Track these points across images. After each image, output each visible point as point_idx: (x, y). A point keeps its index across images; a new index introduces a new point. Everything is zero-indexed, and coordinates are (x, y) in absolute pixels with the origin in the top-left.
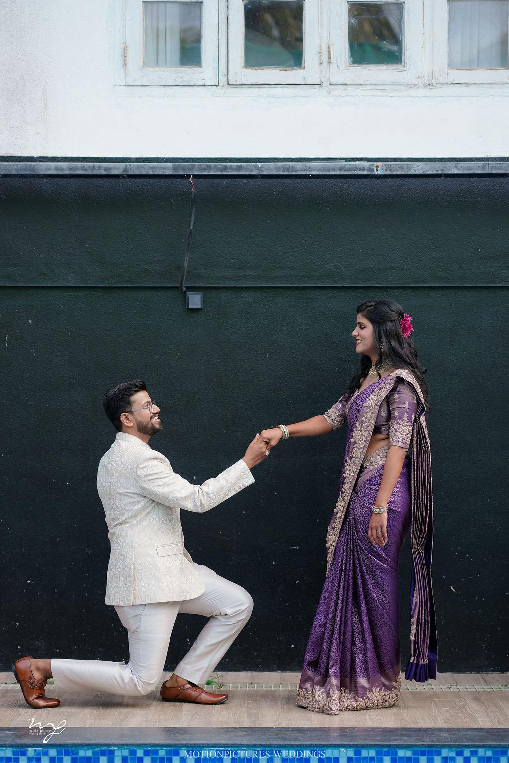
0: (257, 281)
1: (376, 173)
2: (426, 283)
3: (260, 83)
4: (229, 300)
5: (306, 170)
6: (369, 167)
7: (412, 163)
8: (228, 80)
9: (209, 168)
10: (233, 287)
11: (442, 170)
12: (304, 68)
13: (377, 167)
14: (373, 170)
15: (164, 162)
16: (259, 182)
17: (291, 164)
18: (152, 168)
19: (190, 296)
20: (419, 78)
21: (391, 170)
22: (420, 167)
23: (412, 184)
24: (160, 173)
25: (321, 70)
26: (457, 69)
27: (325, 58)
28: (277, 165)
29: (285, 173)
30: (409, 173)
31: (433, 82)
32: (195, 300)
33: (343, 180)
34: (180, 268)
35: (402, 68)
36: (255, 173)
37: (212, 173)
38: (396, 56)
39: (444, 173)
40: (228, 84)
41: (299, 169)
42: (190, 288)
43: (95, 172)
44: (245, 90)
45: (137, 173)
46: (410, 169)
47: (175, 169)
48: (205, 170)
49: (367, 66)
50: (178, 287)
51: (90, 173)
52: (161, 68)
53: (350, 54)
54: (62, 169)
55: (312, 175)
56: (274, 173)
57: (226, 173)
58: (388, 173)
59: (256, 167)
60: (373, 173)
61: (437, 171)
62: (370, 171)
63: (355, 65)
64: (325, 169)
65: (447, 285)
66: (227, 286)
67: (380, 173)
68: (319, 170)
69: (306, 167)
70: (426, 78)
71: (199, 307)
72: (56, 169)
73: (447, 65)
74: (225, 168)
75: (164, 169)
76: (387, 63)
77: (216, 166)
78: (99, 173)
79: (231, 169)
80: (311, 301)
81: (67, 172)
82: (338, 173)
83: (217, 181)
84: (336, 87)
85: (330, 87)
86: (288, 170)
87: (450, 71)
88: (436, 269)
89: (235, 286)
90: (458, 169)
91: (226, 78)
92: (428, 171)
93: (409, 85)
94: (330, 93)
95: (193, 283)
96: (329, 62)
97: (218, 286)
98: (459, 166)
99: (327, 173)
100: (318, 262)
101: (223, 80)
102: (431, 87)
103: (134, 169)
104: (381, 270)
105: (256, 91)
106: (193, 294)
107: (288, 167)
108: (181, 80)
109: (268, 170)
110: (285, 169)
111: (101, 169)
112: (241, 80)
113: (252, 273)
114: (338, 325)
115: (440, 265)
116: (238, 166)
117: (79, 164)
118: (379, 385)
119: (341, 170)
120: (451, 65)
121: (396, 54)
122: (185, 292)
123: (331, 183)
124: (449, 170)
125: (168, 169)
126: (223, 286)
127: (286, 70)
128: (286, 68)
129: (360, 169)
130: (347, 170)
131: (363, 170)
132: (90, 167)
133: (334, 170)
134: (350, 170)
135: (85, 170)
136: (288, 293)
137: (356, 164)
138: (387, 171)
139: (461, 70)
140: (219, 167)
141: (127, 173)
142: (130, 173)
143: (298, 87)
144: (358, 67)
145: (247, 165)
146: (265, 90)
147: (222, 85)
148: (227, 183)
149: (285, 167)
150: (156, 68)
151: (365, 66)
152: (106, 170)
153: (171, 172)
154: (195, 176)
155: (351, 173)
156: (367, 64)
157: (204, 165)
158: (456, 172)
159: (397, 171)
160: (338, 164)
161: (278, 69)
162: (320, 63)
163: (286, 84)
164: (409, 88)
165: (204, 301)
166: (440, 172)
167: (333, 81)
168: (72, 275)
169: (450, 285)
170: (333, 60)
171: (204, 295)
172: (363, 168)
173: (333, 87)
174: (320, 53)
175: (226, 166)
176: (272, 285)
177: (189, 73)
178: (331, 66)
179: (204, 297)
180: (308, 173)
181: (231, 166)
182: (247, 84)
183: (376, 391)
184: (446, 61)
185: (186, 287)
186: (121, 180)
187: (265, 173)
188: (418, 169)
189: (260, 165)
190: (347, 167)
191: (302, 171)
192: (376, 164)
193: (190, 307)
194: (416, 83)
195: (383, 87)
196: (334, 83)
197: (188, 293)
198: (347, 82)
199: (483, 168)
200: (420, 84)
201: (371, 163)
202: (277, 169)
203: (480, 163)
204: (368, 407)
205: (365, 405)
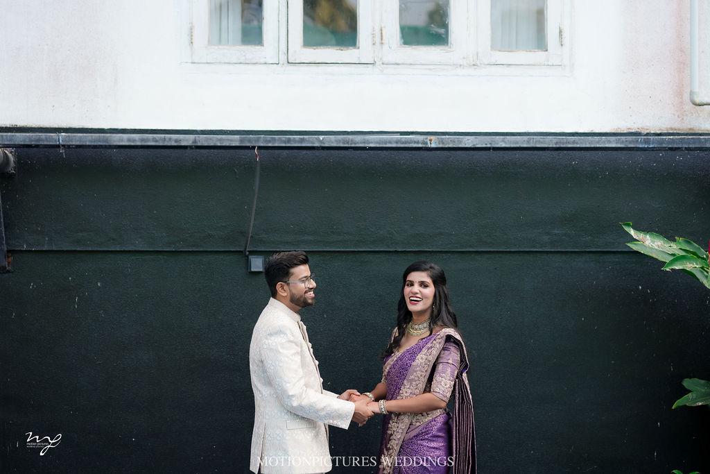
0: (315, 245)
1: (429, 145)
2: (472, 248)
3: (317, 62)
5: (364, 143)
6: (423, 141)
7: (464, 137)
8: (288, 59)
9: (274, 140)
11: (490, 144)
12: (359, 48)
13: (431, 140)
14: (427, 143)
15: (228, 134)
17: (351, 137)
18: (220, 140)
19: (252, 260)
20: (464, 58)
21: (443, 143)
22: (470, 141)
23: (459, 156)
24: (227, 144)
25: (374, 50)
27: (377, 39)
28: (336, 137)
29: (345, 145)
30: (459, 146)
31: (477, 63)
32: (257, 264)
33: (395, 152)
34: (243, 234)
35: (449, 49)
36: (317, 145)
37: (277, 145)
38: (444, 38)
39: (492, 146)
40: (288, 62)
41: (358, 141)
42: (253, 253)
43: (166, 144)
44: (304, 68)
45: (206, 144)
46: (461, 142)
47: (241, 141)
48: (270, 142)
49: (416, 47)
50: (242, 252)
51: (161, 144)
52: (225, 47)
53: (401, 36)
54: (134, 141)
55: (369, 147)
56: (334, 145)
57: (289, 145)
58: (441, 146)
59: (318, 140)
60: (427, 146)
61: (486, 144)
62: (424, 144)
63: (405, 46)
64: (382, 142)
65: (492, 250)
67: (433, 145)
68: (377, 143)
69: (364, 139)
70: (471, 59)
72: (129, 140)
73: (489, 48)
74: (289, 140)
75: (231, 140)
76: (435, 44)
77: (280, 138)
78: (169, 144)
79: (294, 141)
80: (366, 264)
81: (139, 143)
82: (394, 145)
83: (277, 152)
84: (388, 66)
85: (382, 66)
86: (348, 143)
87: (493, 53)
88: (481, 234)
90: (506, 143)
91: (286, 57)
92: (478, 144)
93: (455, 65)
94: (382, 71)
95: (256, 247)
96: (382, 43)
98: (506, 140)
99: (384, 146)
100: (372, 228)
101: (283, 58)
102: (475, 67)
103: (203, 140)
104: (430, 236)
105: (313, 68)
106: (255, 258)
107: (347, 140)
108: (244, 58)
109: (328, 142)
110: (344, 142)
111: (172, 140)
112: (300, 58)
113: (311, 238)
115: (485, 231)
116: (301, 138)
117: (150, 136)
118: (427, 343)
119: (397, 143)
120: (493, 47)
121: (443, 36)
122: (248, 257)
124: (498, 144)
125: (235, 141)
127: (342, 50)
128: (342, 48)
129: (415, 142)
130: (403, 143)
131: (418, 142)
132: (161, 139)
133: (390, 142)
134: (406, 143)
135: (157, 141)
136: (344, 256)
137: (411, 138)
138: (439, 144)
139: (501, 51)
140: (284, 139)
141: (196, 144)
142: (199, 144)
143: (353, 65)
144: (408, 48)
145: (309, 137)
146: (323, 68)
147: (282, 63)
148: (287, 154)
149: (345, 140)
150: (220, 47)
151: (414, 47)
152: (176, 141)
153: (237, 144)
154: (260, 148)
155: (406, 146)
156: (416, 45)
157: (269, 137)
158: (503, 145)
159: (448, 144)
160: (394, 138)
161: (334, 49)
162: (374, 44)
163: (342, 62)
164: (455, 68)
166: (489, 146)
167: (385, 60)
168: (140, 240)
169: (495, 250)
170: (385, 41)
171: (265, 259)
173: (385, 66)
174: (373, 34)
175: (289, 139)
176: (329, 250)
177: (251, 51)
178: (384, 47)
180: (366, 145)
181: (294, 138)
182: (306, 62)
183: (425, 351)
184: (489, 43)
185: (249, 251)
186: (188, 151)
187: (326, 145)
188: (468, 142)
189: (321, 137)
190: (403, 140)
191: (361, 143)
192: (429, 137)
193: (252, 270)
194: (462, 64)
195: (431, 67)
196: (386, 62)
197: (250, 257)
198: (398, 62)
199: (528, 142)
200: (465, 65)
201: (425, 137)
202: (337, 141)
203: (526, 138)
204: (417, 366)
205: (414, 363)
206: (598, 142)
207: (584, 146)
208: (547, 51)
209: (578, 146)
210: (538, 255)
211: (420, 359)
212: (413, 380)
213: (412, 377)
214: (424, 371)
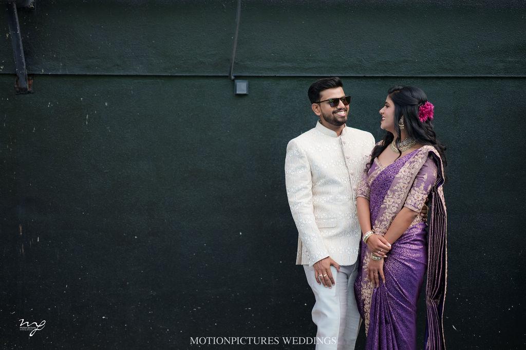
0: (292, 71)
4: (270, 87)
10: (273, 76)
19: (238, 83)
32: (242, 87)
34: (229, 60)
42: (237, 77)
50: (227, 76)
66: (268, 75)
71: (245, 92)
89: (275, 76)
95: (241, 73)
97: (260, 75)
106: (240, 82)
113: (288, 65)
118: (409, 158)
122: (233, 80)
126: (265, 75)
165: (249, 87)
171: (249, 82)
179: (249, 85)
183: (407, 164)
185: (235, 76)
193: (238, 92)
197: (236, 81)
204: (400, 178)
205: (397, 176)
211: (403, 172)
212: (396, 191)
213: (395, 188)
214: (407, 183)
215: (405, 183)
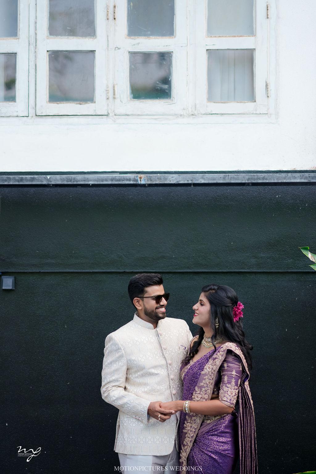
0: (56, 267)
1: (139, 182)
2: (190, 269)
3: (60, 115)
4: (35, 282)
5: (85, 181)
6: (134, 178)
7: (168, 175)
8: (36, 112)
9: (9, 179)
10: (38, 272)
11: (191, 180)
12: (95, 102)
13: (140, 178)
14: (137, 181)
16: (59, 190)
17: (73, 176)
19: (4, 279)
20: (184, 109)
21: (151, 180)
22: (174, 178)
23: (179, 192)
25: (108, 104)
26: (214, 103)
27: (111, 95)
28: (62, 177)
29: (70, 183)
30: (166, 182)
31: (195, 113)
32: (8, 283)
35: (171, 102)
36: (45, 183)
37: (11, 183)
38: (167, 92)
39: (193, 182)
40: (36, 115)
41: (80, 180)
42: (4, 274)
44: (49, 119)
48: (6, 180)
49: (144, 100)
53: (131, 91)
55: (92, 184)
56: (60, 183)
57: (22, 183)
58: (149, 182)
59: (46, 178)
60: (138, 183)
61: (188, 181)
62: (135, 181)
63: (135, 100)
64: (100, 180)
66: (33, 271)
67: (143, 182)
68: (95, 180)
69: (84, 178)
70: (190, 110)
71: (11, 288)
73: (206, 100)
74: (22, 179)
76: (159, 98)
77: (14, 178)
79: (26, 179)
80: (100, 283)
82: (110, 182)
84: (119, 117)
85: (115, 117)
86: (71, 181)
87: (209, 104)
88: (197, 258)
89: (40, 272)
90: (205, 180)
91: (34, 111)
92: (181, 181)
93: (176, 115)
94: (115, 121)
95: (8, 269)
96: (114, 98)
97: (26, 271)
98: (205, 177)
99: (101, 183)
100: (105, 253)
101: (32, 112)
102: (194, 116)
104: (154, 259)
105: (57, 119)
106: (6, 278)
107: (70, 178)
109: (55, 180)
110: (68, 180)
112: (46, 112)
114: (121, 302)
115: (201, 255)
116: (32, 178)
119: (112, 180)
120: (209, 100)
121: (167, 91)
123: (115, 191)
124: (197, 180)
126: (30, 271)
127: (81, 104)
128: (81, 103)
129: (127, 180)
130: (117, 180)
131: (130, 180)
133: (106, 180)
134: (119, 180)
136: (82, 277)
137: (124, 176)
138: (148, 181)
139: (217, 103)
140: (17, 178)
143: (90, 116)
144: (137, 102)
145: (39, 177)
146: (65, 119)
147: (31, 116)
148: (34, 191)
149: (69, 178)
151: (142, 100)
155: (120, 183)
156: (144, 99)
157: (5, 177)
158: (203, 182)
159: (156, 181)
160: (110, 176)
161: (74, 103)
162: (107, 99)
163: (81, 114)
164: (177, 117)
165: (15, 283)
166: (190, 182)
167: (117, 112)
169: (209, 271)
170: (117, 96)
171: (15, 278)
172: (130, 179)
173: (117, 117)
174: (107, 90)
176: (69, 271)
177: (6, 107)
178: (116, 100)
179: (15, 280)
180: (86, 183)
182: (50, 115)
183: (211, 361)
184: (205, 96)
185: (1, 272)
187: (53, 183)
188: (172, 179)
189: (48, 177)
190: (117, 178)
191: (82, 181)
192: (139, 175)
193: (4, 288)
194: (182, 113)
195: (155, 117)
196: (118, 113)
197: (2, 277)
198: (128, 113)
199: (224, 178)
200: (185, 114)
201: (136, 175)
202: (62, 180)
203: (222, 175)
204: (205, 375)
205: (203, 372)
206: (285, 178)
207: (272, 181)
208: (255, 101)
209: (267, 181)
210: (248, 275)
211: (208, 369)
212: (202, 387)
213: (202, 384)
214: (211, 379)
215: (210, 379)
